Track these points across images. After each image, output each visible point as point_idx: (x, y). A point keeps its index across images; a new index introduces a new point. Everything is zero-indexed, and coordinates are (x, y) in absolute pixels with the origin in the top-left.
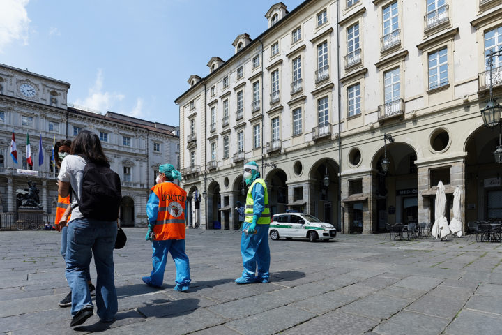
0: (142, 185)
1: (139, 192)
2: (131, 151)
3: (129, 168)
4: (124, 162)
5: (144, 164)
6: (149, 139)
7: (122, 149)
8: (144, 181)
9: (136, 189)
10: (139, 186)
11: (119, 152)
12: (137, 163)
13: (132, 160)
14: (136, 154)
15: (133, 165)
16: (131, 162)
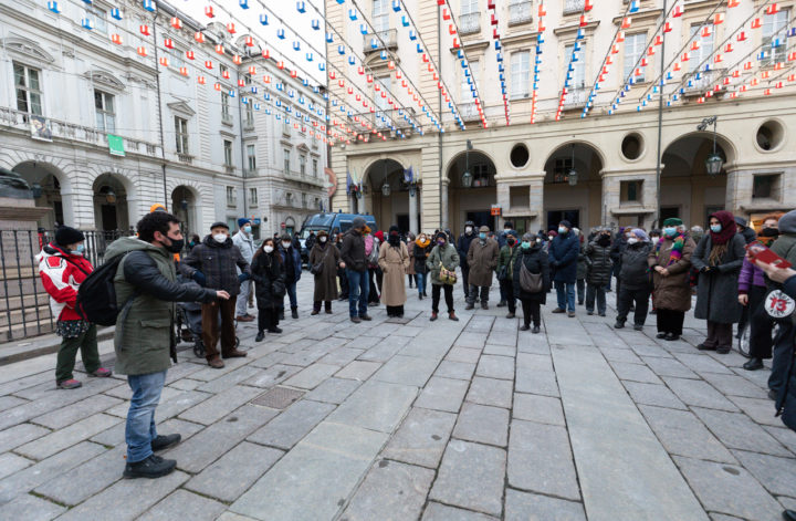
0: (152, 147)
1: (145, 165)
3: (109, 97)
4: (96, 77)
5: (151, 94)
8: (155, 140)
9: (137, 158)
10: (143, 150)
11: (79, 42)
12: (135, 89)
13: (117, 75)
14: (127, 62)
15: (121, 89)
16: (114, 81)
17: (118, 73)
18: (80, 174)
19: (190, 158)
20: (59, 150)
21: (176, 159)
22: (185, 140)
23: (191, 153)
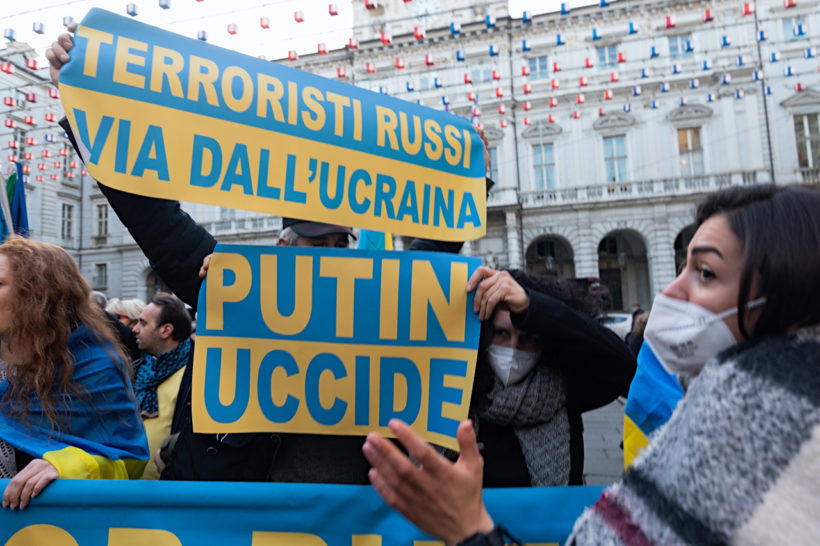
0: (750, 175)
3: (696, 131)
4: (677, 114)
5: (751, 103)
12: (726, 106)
15: (709, 114)
17: (704, 97)
18: (659, 233)
20: (637, 212)
21: (798, 179)
22: (817, 144)
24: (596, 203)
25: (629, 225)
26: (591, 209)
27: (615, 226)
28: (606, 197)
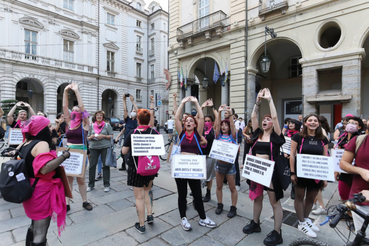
0: (91, 68)
1: (86, 78)
2: (75, 18)
3: (72, 43)
4: (64, 33)
5: (94, 40)
6: (101, 6)
7: (62, 13)
8: (94, 64)
9: (82, 74)
10: (86, 70)
11: (57, 16)
12: (85, 38)
13: (76, 31)
14: (82, 24)
15: (78, 38)
16: (74, 34)
17: (77, 30)
18: (51, 84)
19: (115, 74)
21: (106, 74)
22: (113, 64)
23: (115, 71)
24: (17, 61)
25: (36, 77)
26: (13, 64)
27: (27, 76)
28: (23, 60)
